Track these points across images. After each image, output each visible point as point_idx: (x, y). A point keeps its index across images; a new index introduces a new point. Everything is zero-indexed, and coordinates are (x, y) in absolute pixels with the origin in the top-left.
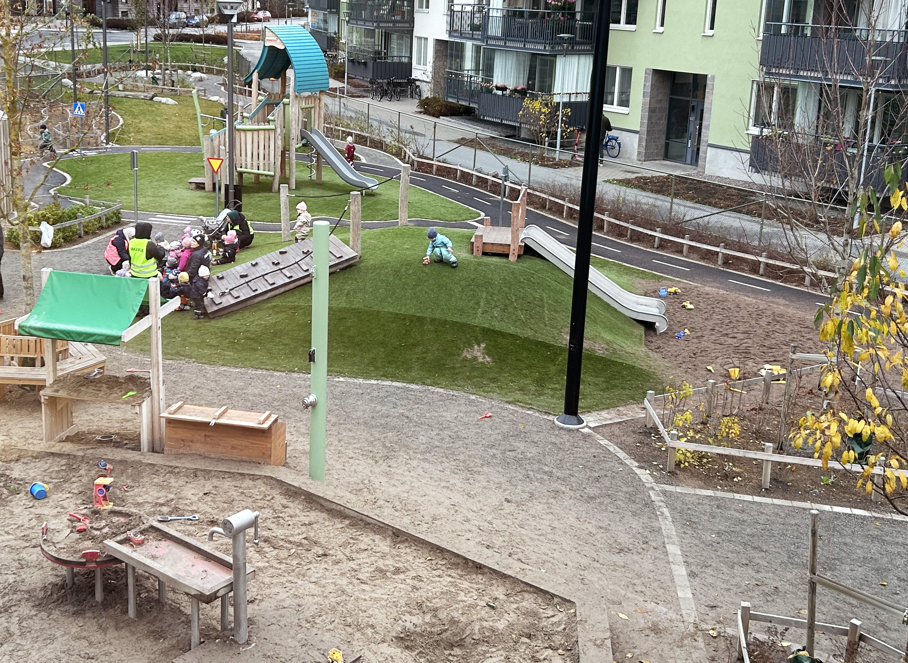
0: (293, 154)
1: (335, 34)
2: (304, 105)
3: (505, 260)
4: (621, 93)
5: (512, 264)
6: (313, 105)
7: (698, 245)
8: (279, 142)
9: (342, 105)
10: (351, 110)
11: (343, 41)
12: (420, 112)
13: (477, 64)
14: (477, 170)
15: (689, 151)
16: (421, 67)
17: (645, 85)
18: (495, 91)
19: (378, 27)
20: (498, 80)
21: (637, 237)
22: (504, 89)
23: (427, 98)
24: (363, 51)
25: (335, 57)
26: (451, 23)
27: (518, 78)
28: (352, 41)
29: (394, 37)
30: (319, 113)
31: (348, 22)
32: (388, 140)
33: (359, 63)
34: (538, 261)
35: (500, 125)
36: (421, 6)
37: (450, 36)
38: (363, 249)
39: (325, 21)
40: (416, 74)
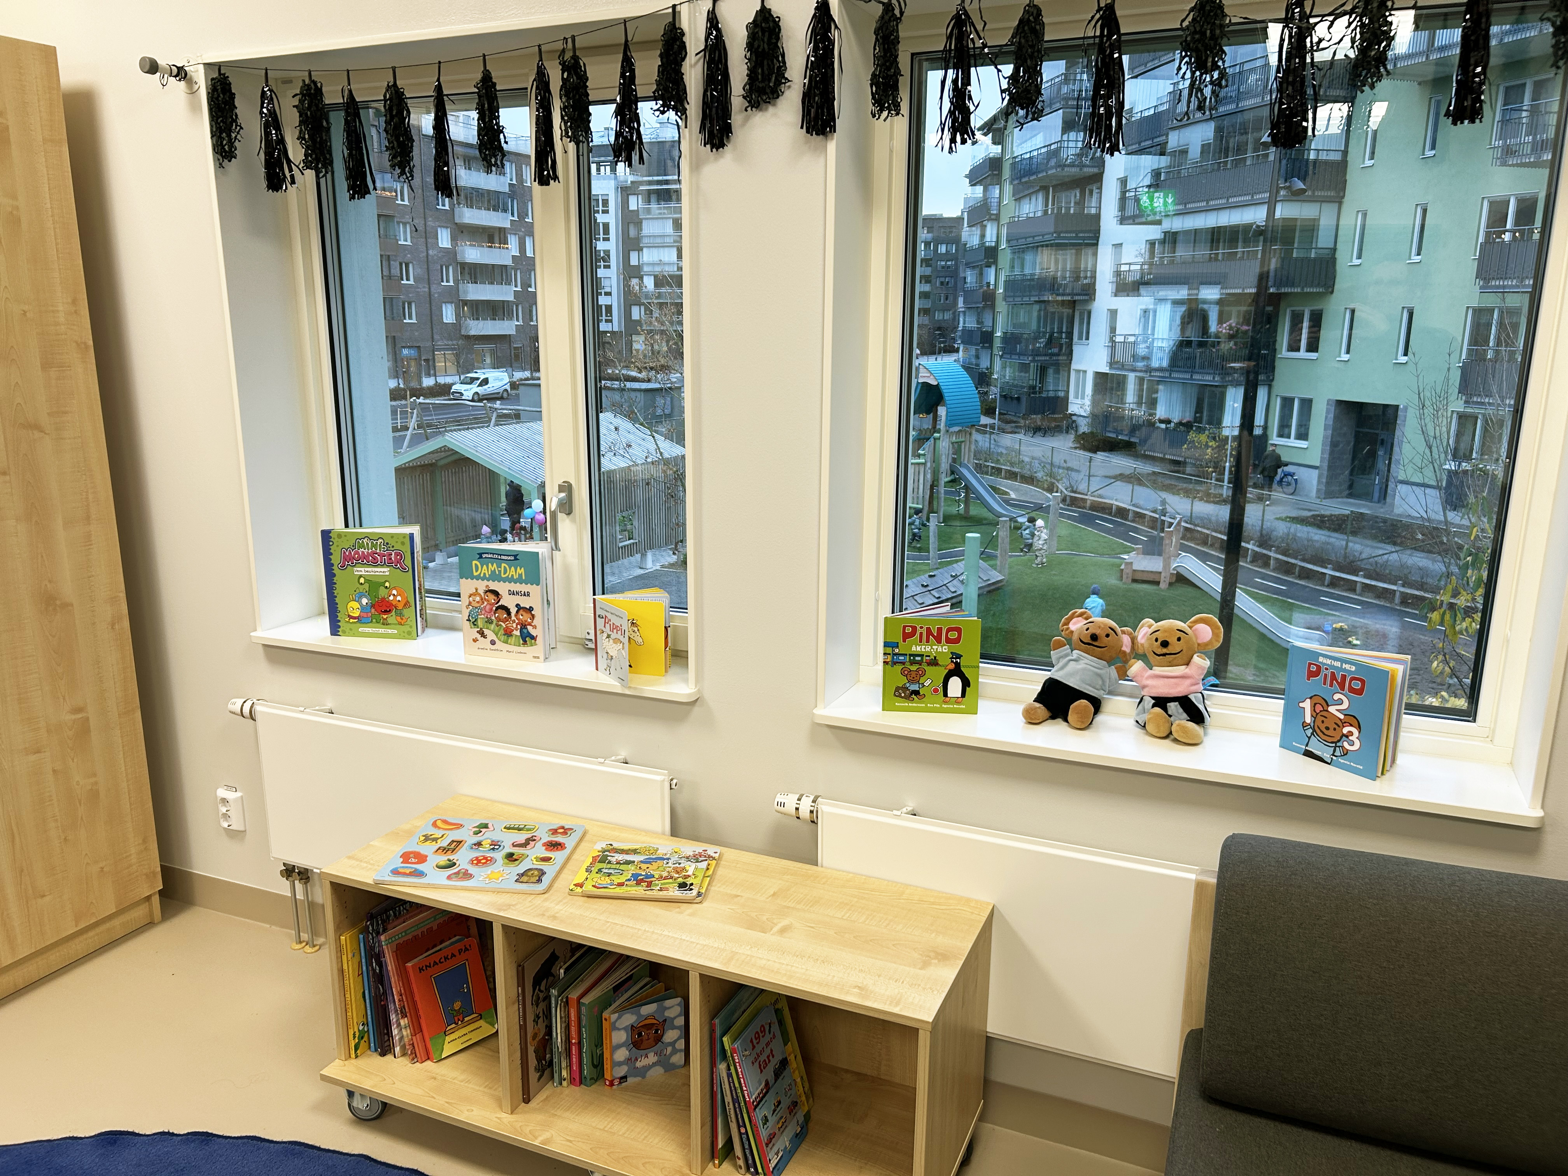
0: (942, 489)
1: (987, 369)
2: (954, 439)
3: (1155, 587)
4: (1300, 425)
5: (1163, 591)
6: (963, 439)
7: (1373, 583)
8: (929, 476)
9: (992, 442)
10: (1003, 447)
11: (995, 376)
12: (1076, 448)
13: (1140, 397)
14: (1134, 505)
15: (1377, 489)
16: (1079, 401)
17: (1326, 417)
18: (1158, 424)
19: (1033, 361)
20: (1161, 412)
21: (1307, 574)
22: (1168, 422)
23: (1084, 433)
24: (1016, 386)
25: (986, 393)
26: (1112, 355)
27: (1184, 411)
28: (1005, 377)
29: (1051, 371)
30: (969, 448)
31: (1001, 357)
32: (1040, 475)
33: (1012, 398)
34: (1190, 589)
35: (1163, 460)
36: (1080, 338)
37: (1111, 368)
38: (1010, 574)
39: (977, 357)
40: (1073, 409)
